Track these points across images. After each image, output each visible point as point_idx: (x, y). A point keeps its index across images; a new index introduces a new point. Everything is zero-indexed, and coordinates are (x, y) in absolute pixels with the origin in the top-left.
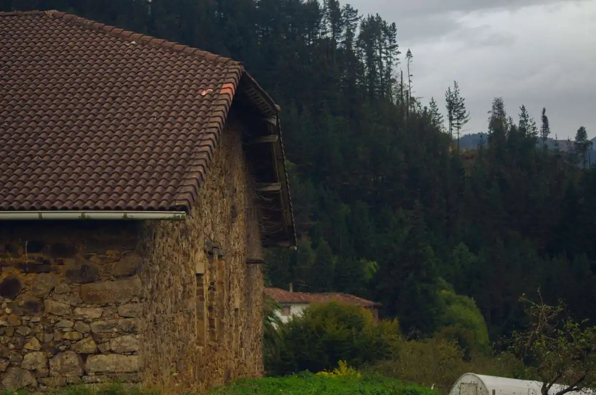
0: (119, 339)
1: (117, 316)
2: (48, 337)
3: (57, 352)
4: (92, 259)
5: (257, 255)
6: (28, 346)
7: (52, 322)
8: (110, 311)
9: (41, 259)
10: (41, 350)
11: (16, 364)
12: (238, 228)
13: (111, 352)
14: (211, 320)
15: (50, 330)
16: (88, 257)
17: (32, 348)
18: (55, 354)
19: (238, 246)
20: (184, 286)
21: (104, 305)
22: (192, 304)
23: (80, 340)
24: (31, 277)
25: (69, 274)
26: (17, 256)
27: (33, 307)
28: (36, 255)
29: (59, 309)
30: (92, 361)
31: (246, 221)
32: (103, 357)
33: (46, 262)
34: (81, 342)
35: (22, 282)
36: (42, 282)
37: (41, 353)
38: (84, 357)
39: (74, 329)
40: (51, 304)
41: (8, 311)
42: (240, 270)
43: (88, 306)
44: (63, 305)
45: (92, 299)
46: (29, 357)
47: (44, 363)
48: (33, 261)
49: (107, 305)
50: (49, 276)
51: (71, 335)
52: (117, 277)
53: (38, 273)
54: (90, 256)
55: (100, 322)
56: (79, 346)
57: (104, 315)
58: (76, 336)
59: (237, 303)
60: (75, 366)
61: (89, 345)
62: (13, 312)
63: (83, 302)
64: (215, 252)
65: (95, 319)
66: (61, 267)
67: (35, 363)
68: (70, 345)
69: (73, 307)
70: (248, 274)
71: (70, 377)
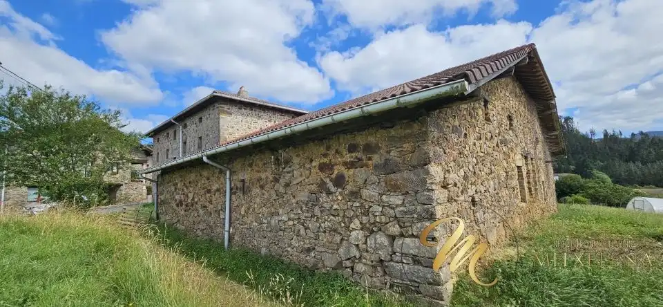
0: (419, 225)
1: (416, 203)
2: (365, 219)
3: (372, 232)
4: (392, 153)
5: (549, 159)
6: (352, 226)
7: (367, 207)
8: (409, 199)
9: (356, 157)
10: (362, 229)
11: (346, 238)
12: (540, 146)
13: (413, 236)
14: (530, 189)
15: (366, 213)
16: (389, 152)
17: (354, 227)
18: (371, 233)
19: (541, 156)
20: (506, 172)
21: (404, 192)
22: (515, 182)
23: (387, 223)
24: (351, 172)
25: (376, 167)
26: (342, 156)
27: (355, 195)
28: (353, 155)
29: (370, 197)
30: (398, 242)
31: (543, 146)
32: (408, 240)
33: (360, 160)
34: (388, 225)
35: (346, 176)
36: (358, 175)
37: (361, 232)
38: (392, 238)
39: (382, 213)
40: (365, 193)
41: (340, 198)
42: (543, 165)
43: (392, 194)
44: (373, 193)
45: (394, 188)
46: (354, 234)
47: (364, 240)
48: (352, 159)
49: (407, 193)
50: (363, 170)
51: (381, 219)
52: (413, 167)
53: (356, 168)
54: (390, 151)
55: (402, 208)
56: (387, 229)
57: (405, 202)
58: (384, 219)
59: (543, 178)
60: (385, 246)
61: (395, 229)
62: (344, 198)
63: (388, 191)
64: (529, 156)
65: (397, 206)
66: (370, 162)
67: (357, 239)
68: (381, 228)
69: (381, 195)
70: (546, 166)
71: (383, 254)
